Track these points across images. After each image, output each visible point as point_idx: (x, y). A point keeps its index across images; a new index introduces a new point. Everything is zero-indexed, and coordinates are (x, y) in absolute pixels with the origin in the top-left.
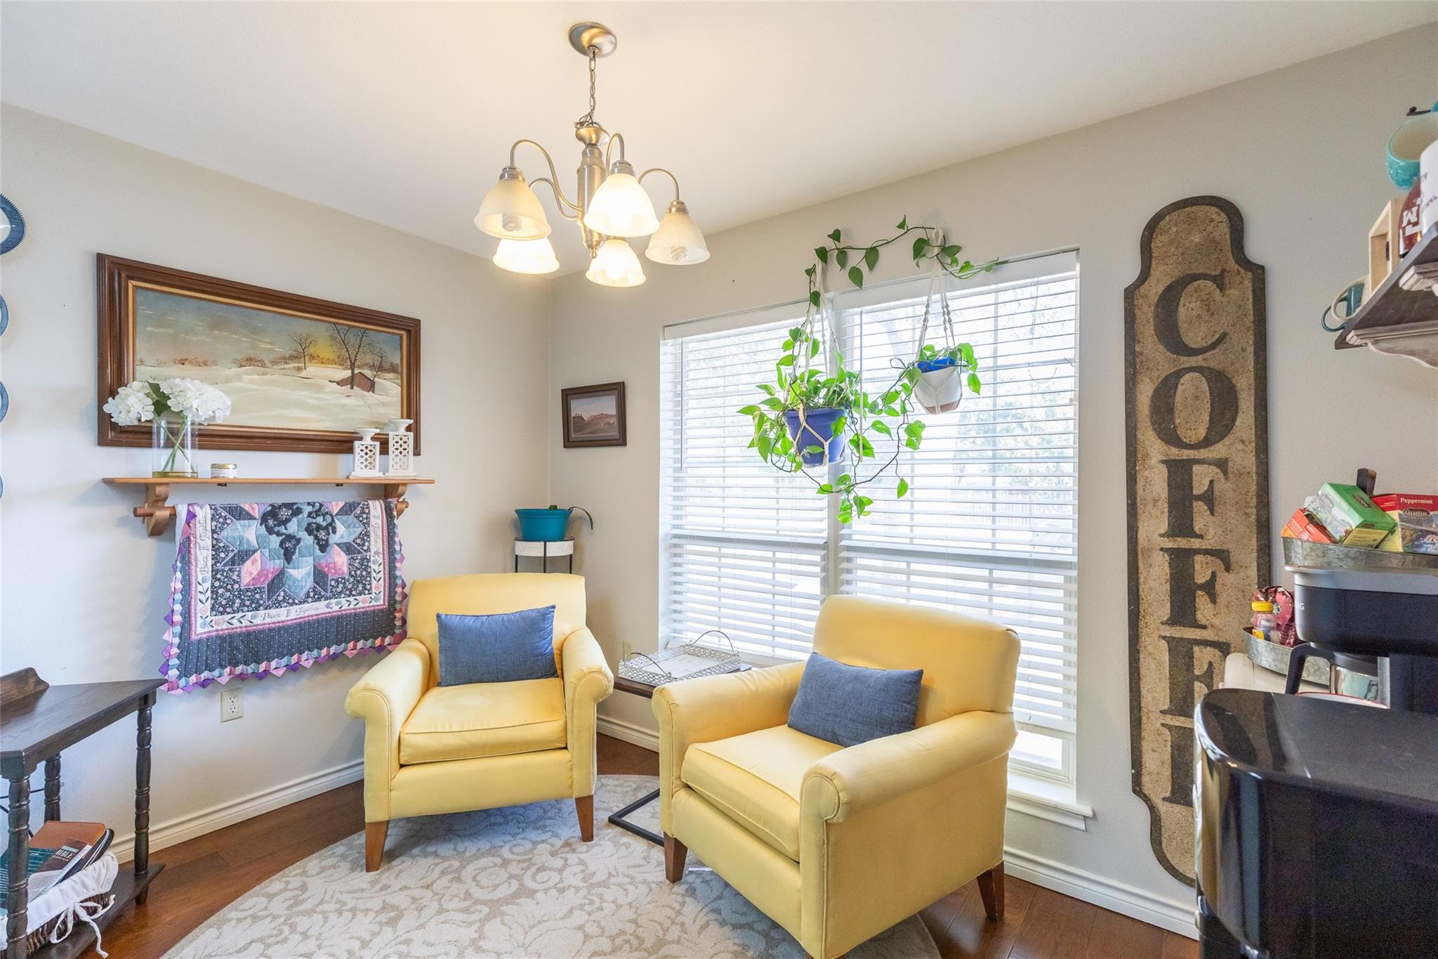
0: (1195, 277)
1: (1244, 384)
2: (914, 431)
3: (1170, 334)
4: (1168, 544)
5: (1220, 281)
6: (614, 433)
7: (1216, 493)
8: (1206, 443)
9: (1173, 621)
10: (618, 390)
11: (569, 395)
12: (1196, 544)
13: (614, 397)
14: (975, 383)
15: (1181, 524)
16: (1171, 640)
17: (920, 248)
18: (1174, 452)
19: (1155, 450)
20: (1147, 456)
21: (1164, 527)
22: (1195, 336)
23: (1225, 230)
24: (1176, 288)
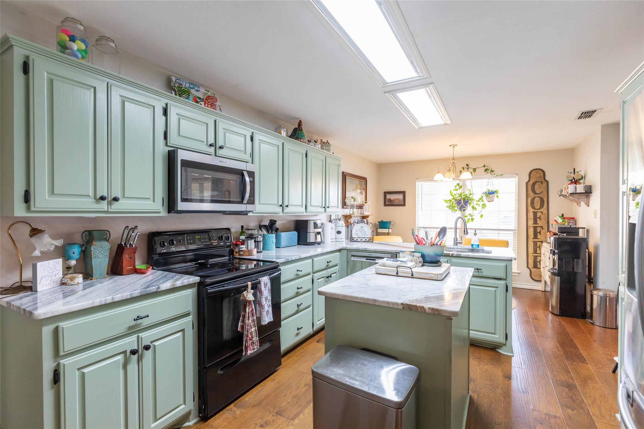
0: (538, 182)
1: (545, 199)
2: (484, 206)
3: (534, 191)
4: (533, 225)
5: (542, 183)
6: (402, 203)
7: (541, 217)
8: (539, 209)
9: (534, 238)
10: (404, 193)
11: (386, 193)
12: (538, 225)
13: (402, 195)
14: (497, 196)
15: (535, 222)
16: (533, 242)
17: (486, 170)
18: (534, 210)
19: (531, 210)
20: (530, 211)
21: (532, 223)
22: (537, 192)
23: (542, 174)
24: (534, 184)
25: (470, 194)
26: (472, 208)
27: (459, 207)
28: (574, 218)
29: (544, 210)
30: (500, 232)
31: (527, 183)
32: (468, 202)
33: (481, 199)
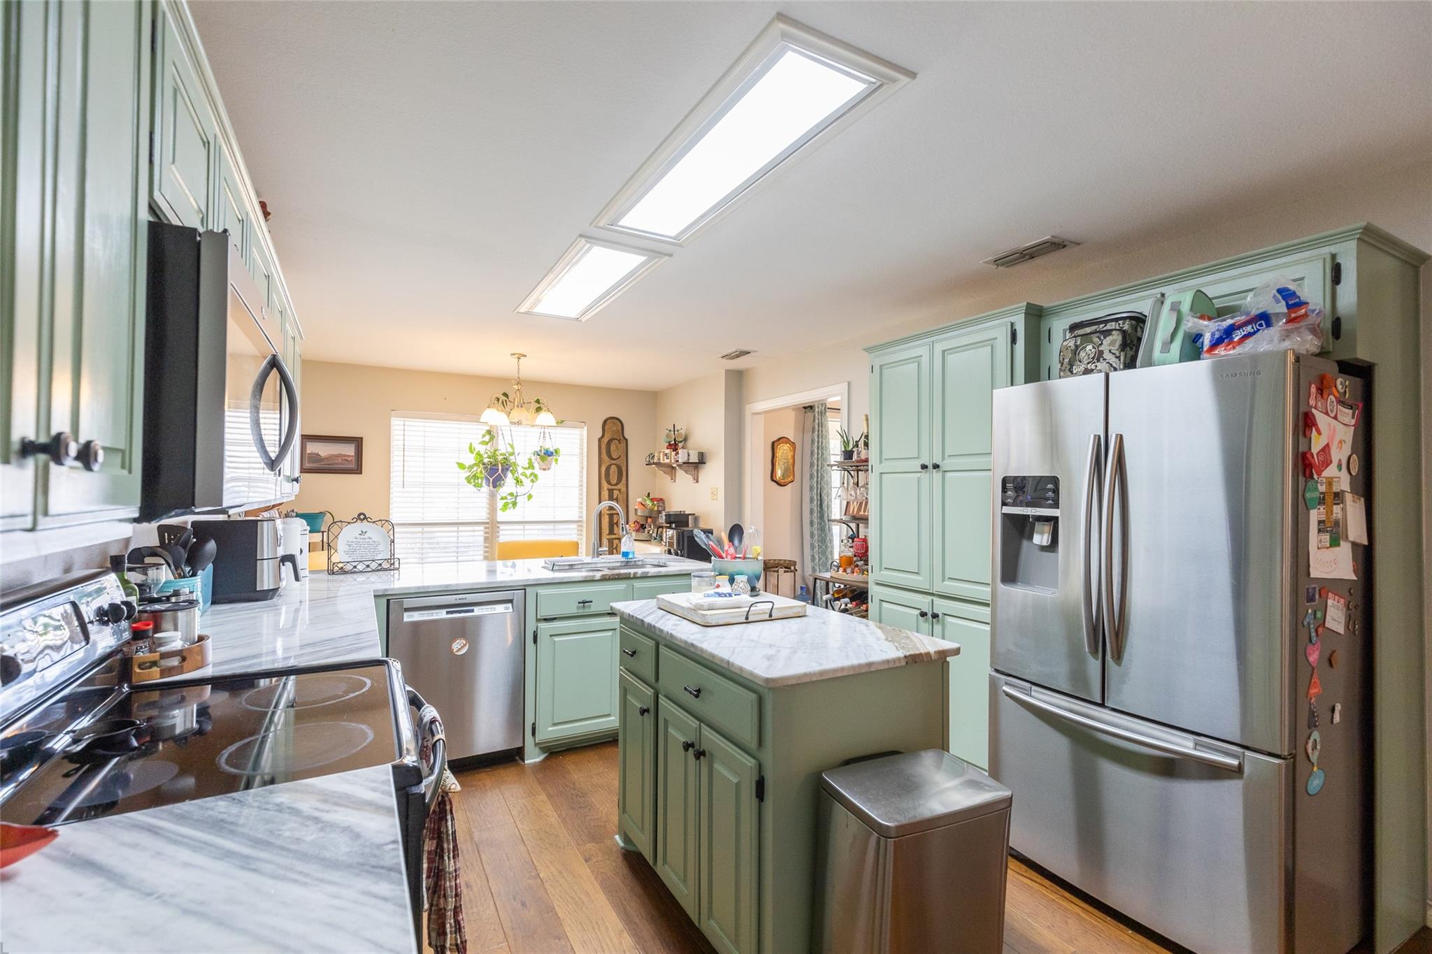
0: (615, 439)
1: (624, 469)
2: (534, 478)
3: (609, 453)
4: (608, 512)
5: (619, 441)
6: (353, 466)
7: (618, 498)
8: (616, 484)
9: (609, 534)
10: (358, 442)
11: (307, 439)
12: (614, 512)
13: (353, 445)
14: (557, 460)
15: (611, 507)
16: (608, 539)
18: (609, 485)
19: (605, 486)
20: (604, 488)
22: (614, 456)
23: (620, 428)
24: (609, 443)
25: (513, 454)
26: (515, 481)
27: (491, 480)
28: (661, 500)
29: (622, 486)
31: (600, 440)
32: (507, 469)
33: (531, 466)
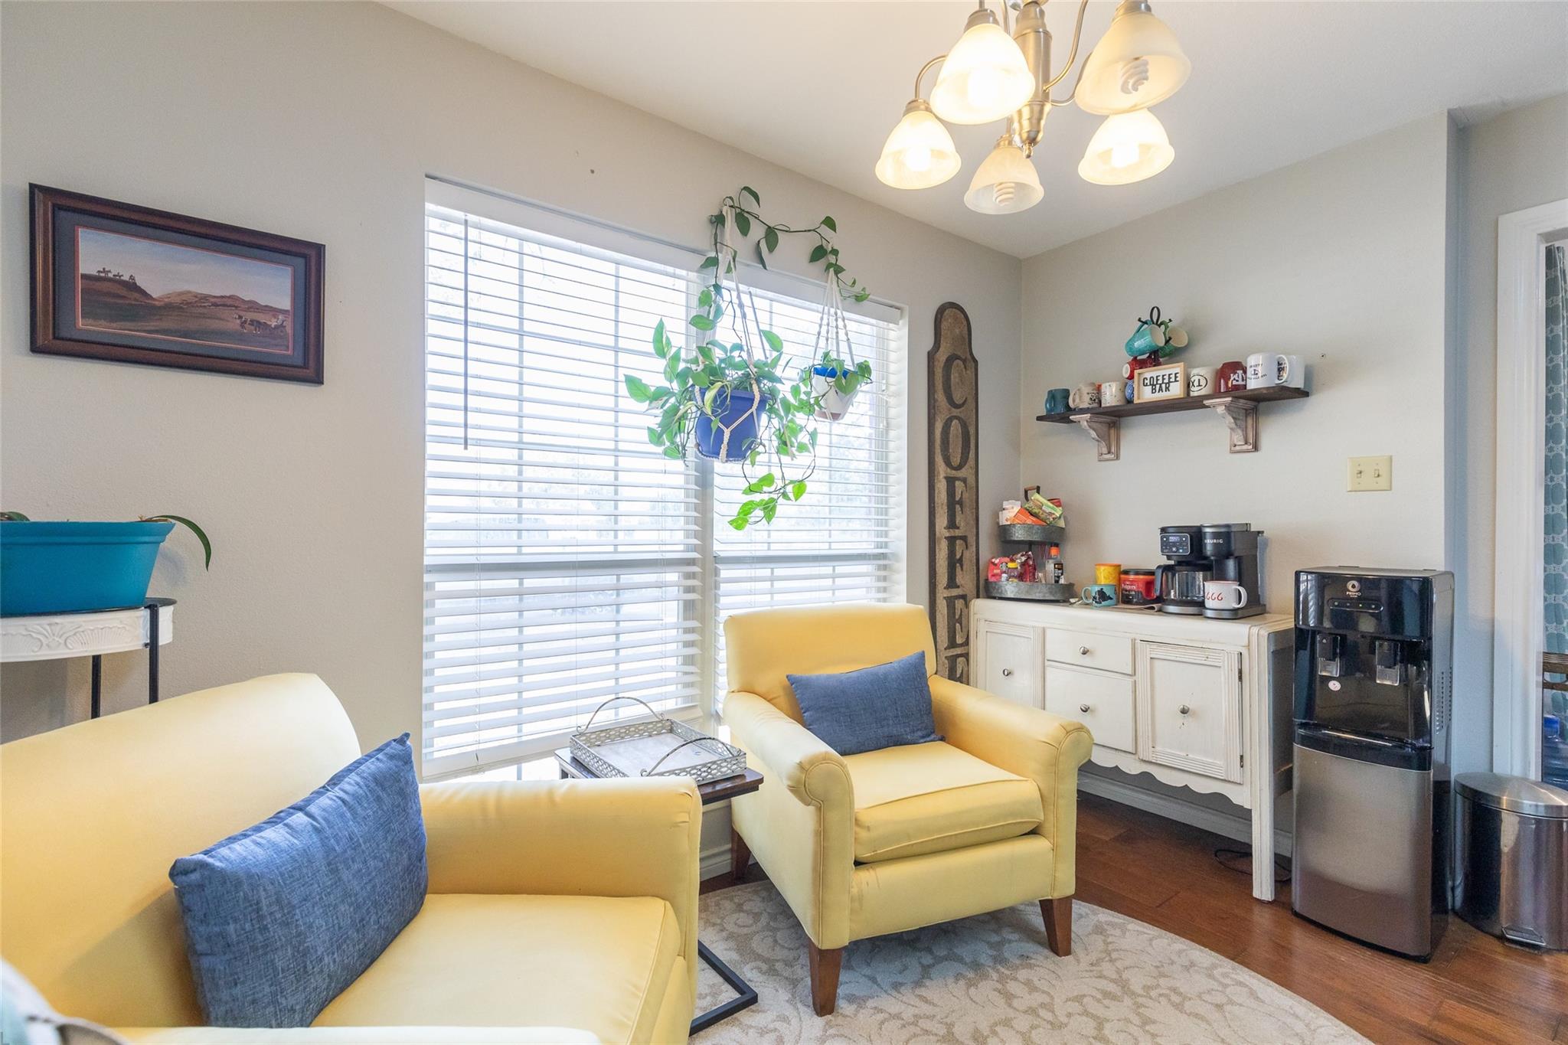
1: (972, 431)
3: (948, 390)
4: (947, 534)
5: (964, 361)
6: (287, 350)
7: (964, 500)
8: (960, 467)
9: (948, 586)
12: (957, 533)
14: (861, 394)
15: (952, 520)
16: (947, 599)
17: (816, 254)
18: (949, 472)
19: (942, 470)
20: (939, 473)
21: (945, 522)
23: (966, 331)
24: (950, 361)
26: (775, 444)
28: (1060, 504)
29: (968, 472)
30: (843, 568)
31: (930, 357)
